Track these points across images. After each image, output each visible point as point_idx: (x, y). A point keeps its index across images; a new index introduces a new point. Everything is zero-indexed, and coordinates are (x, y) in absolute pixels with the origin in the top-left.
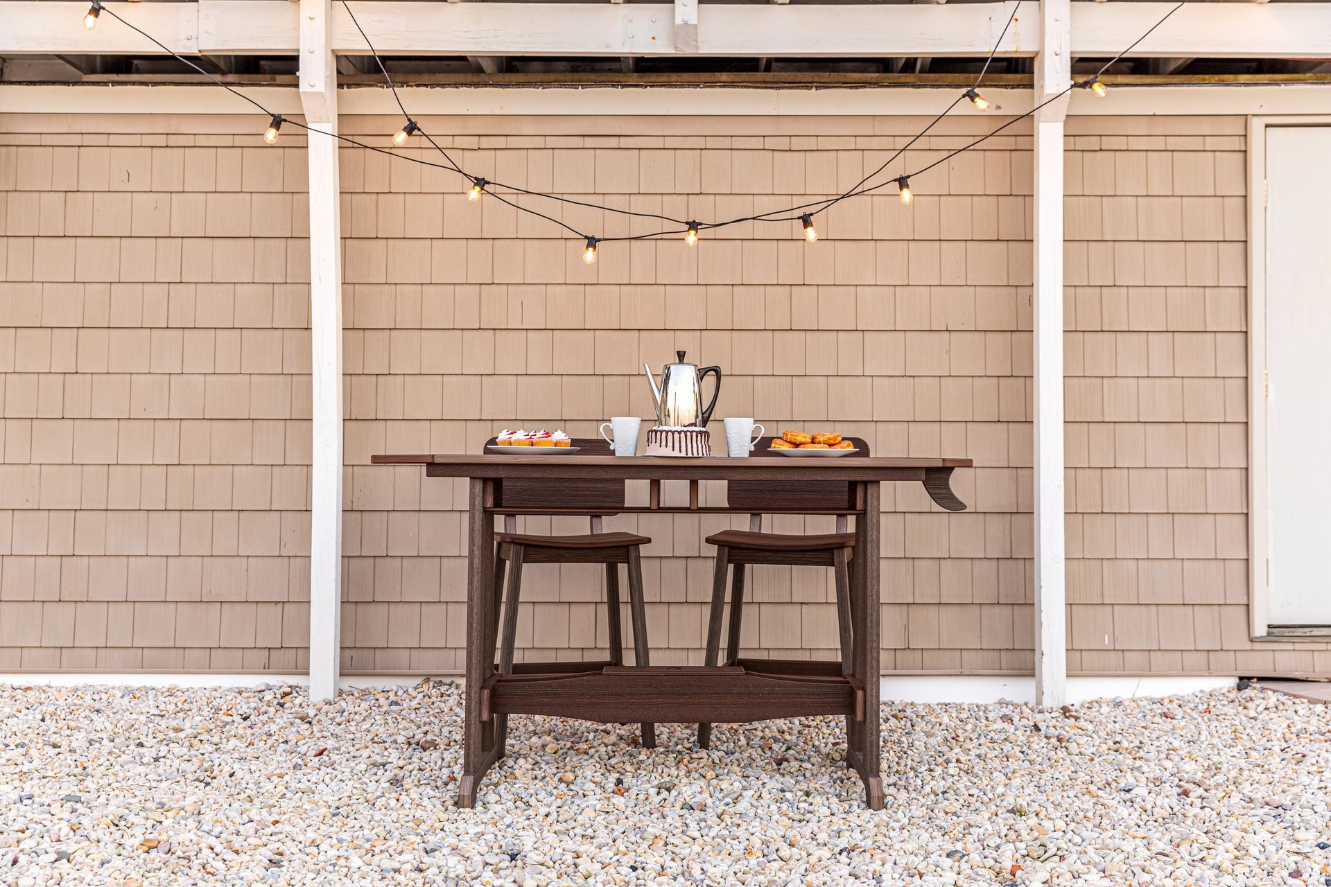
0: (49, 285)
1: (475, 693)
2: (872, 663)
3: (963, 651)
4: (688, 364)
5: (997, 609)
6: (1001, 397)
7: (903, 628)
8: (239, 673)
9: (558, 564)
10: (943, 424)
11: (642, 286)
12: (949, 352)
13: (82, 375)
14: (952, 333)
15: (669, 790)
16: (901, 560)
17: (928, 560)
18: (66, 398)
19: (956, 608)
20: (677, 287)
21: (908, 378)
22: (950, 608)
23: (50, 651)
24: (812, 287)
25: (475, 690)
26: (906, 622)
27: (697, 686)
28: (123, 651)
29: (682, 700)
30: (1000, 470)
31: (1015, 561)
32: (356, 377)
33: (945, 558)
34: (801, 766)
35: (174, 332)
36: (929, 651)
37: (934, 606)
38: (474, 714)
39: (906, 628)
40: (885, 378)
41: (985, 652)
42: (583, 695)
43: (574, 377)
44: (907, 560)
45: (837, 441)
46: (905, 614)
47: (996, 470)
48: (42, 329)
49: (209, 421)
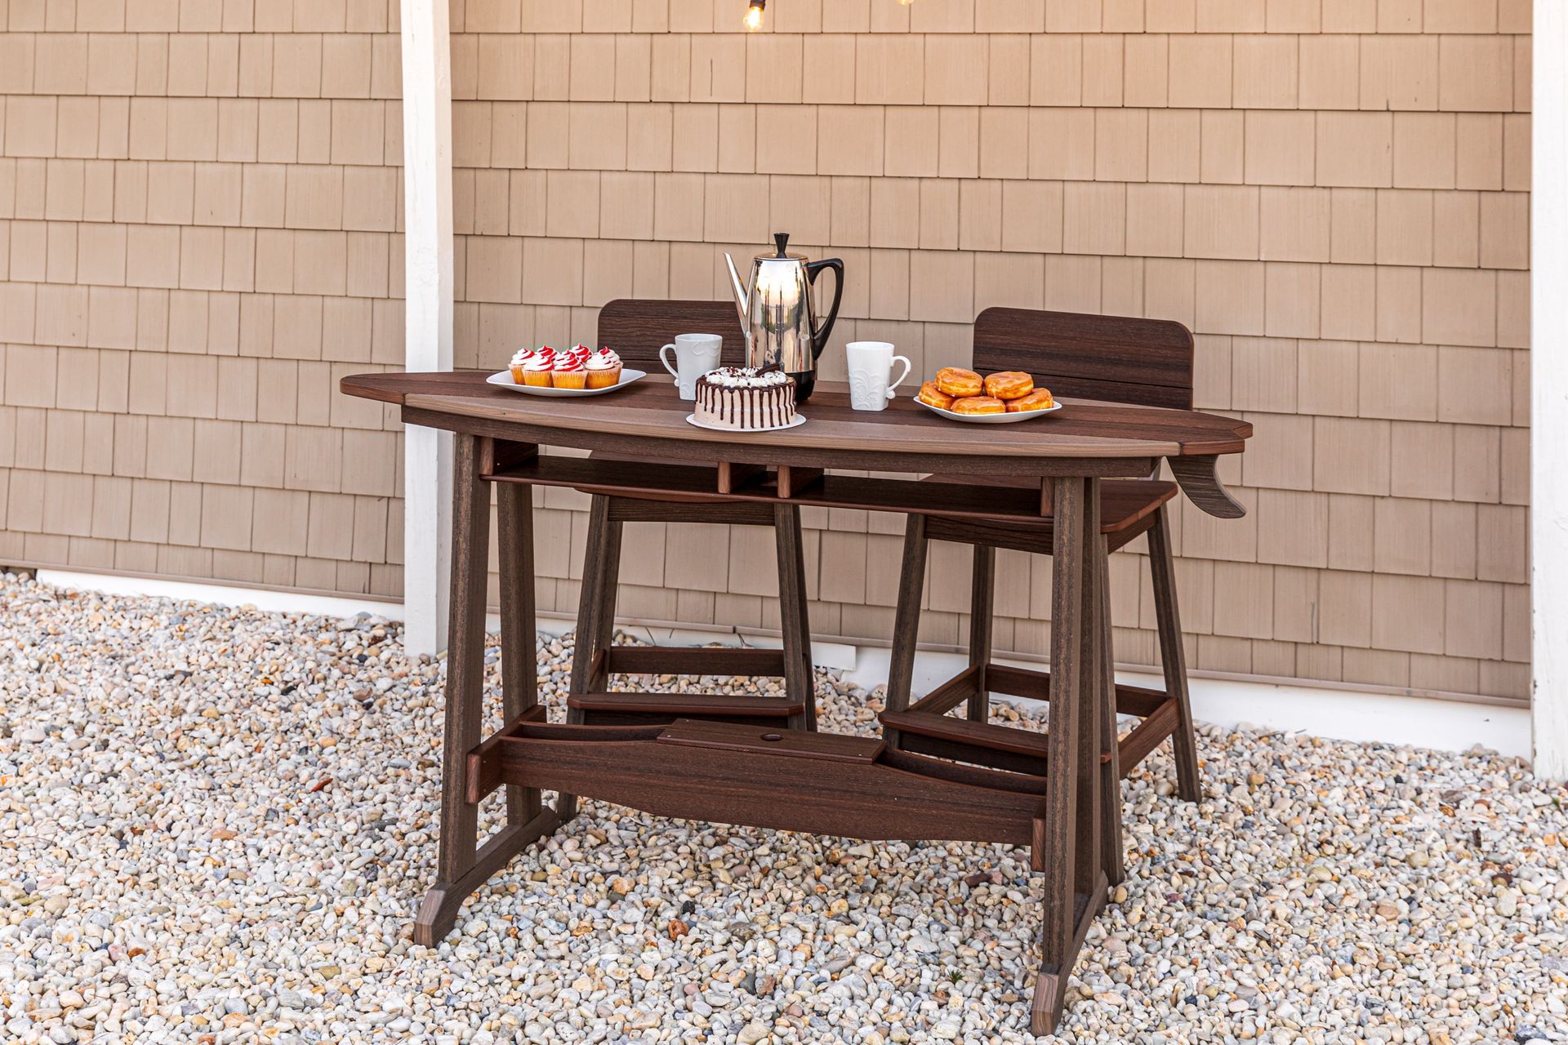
0: (96, 36)
1: (457, 761)
2: (1054, 777)
3: (1413, 657)
4: (794, 257)
5: (1474, 590)
6: (1483, 227)
7: (1310, 608)
8: (331, 596)
9: (663, 523)
10: (1380, 269)
11: (889, 36)
12: (1391, 147)
13: (136, 163)
14: (1399, 117)
15: (743, 940)
16: (1306, 495)
17: (1353, 498)
18: (117, 196)
19: (1402, 582)
20: (944, 37)
21: (1321, 190)
22: (1391, 581)
23: (102, 544)
24: (1158, 38)
25: (456, 755)
26: (1313, 599)
27: (798, 774)
28: (188, 551)
29: (775, 794)
30: (1482, 352)
31: (1508, 509)
32: (483, 172)
33: (1383, 497)
34: (1005, 896)
35: (247, 103)
36: (1355, 652)
37: (1365, 575)
38: (453, 794)
39: (1315, 607)
40: (1281, 190)
41: (1452, 662)
42: (628, 769)
43: (788, 178)
44: (1318, 496)
45: (1020, 394)
46: (1314, 585)
47: (1475, 352)
48: (88, 99)
49: (291, 232)
